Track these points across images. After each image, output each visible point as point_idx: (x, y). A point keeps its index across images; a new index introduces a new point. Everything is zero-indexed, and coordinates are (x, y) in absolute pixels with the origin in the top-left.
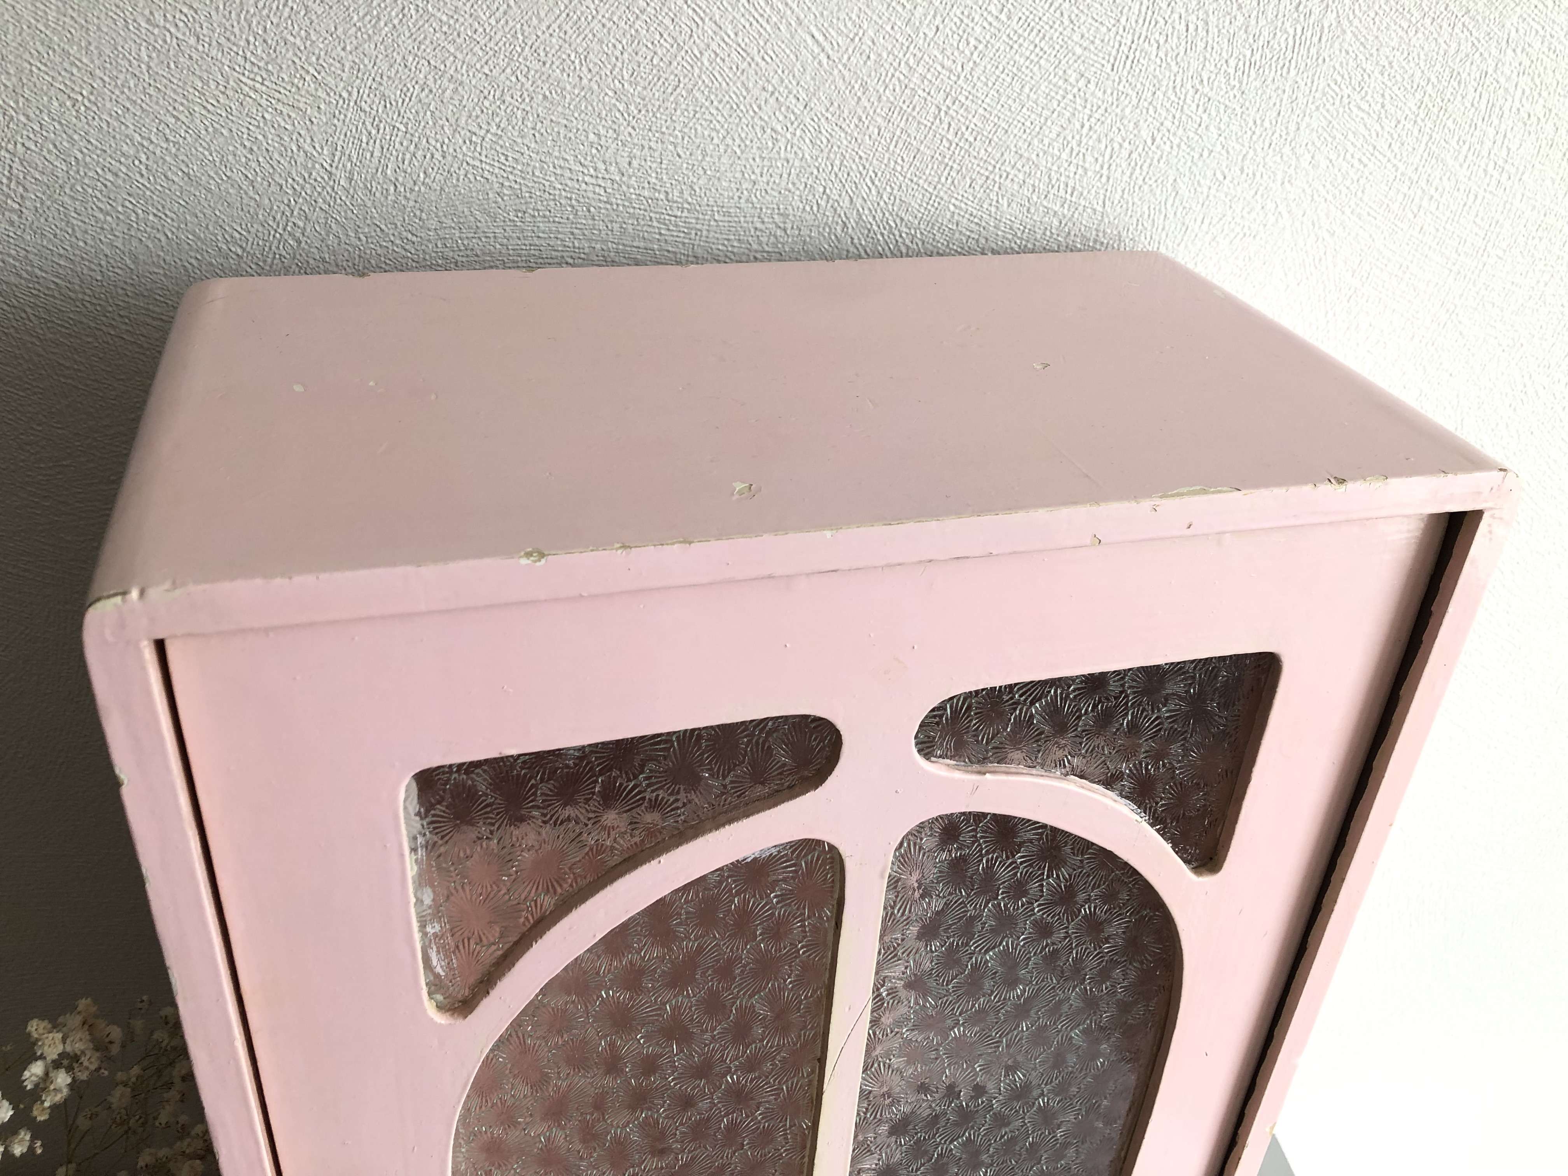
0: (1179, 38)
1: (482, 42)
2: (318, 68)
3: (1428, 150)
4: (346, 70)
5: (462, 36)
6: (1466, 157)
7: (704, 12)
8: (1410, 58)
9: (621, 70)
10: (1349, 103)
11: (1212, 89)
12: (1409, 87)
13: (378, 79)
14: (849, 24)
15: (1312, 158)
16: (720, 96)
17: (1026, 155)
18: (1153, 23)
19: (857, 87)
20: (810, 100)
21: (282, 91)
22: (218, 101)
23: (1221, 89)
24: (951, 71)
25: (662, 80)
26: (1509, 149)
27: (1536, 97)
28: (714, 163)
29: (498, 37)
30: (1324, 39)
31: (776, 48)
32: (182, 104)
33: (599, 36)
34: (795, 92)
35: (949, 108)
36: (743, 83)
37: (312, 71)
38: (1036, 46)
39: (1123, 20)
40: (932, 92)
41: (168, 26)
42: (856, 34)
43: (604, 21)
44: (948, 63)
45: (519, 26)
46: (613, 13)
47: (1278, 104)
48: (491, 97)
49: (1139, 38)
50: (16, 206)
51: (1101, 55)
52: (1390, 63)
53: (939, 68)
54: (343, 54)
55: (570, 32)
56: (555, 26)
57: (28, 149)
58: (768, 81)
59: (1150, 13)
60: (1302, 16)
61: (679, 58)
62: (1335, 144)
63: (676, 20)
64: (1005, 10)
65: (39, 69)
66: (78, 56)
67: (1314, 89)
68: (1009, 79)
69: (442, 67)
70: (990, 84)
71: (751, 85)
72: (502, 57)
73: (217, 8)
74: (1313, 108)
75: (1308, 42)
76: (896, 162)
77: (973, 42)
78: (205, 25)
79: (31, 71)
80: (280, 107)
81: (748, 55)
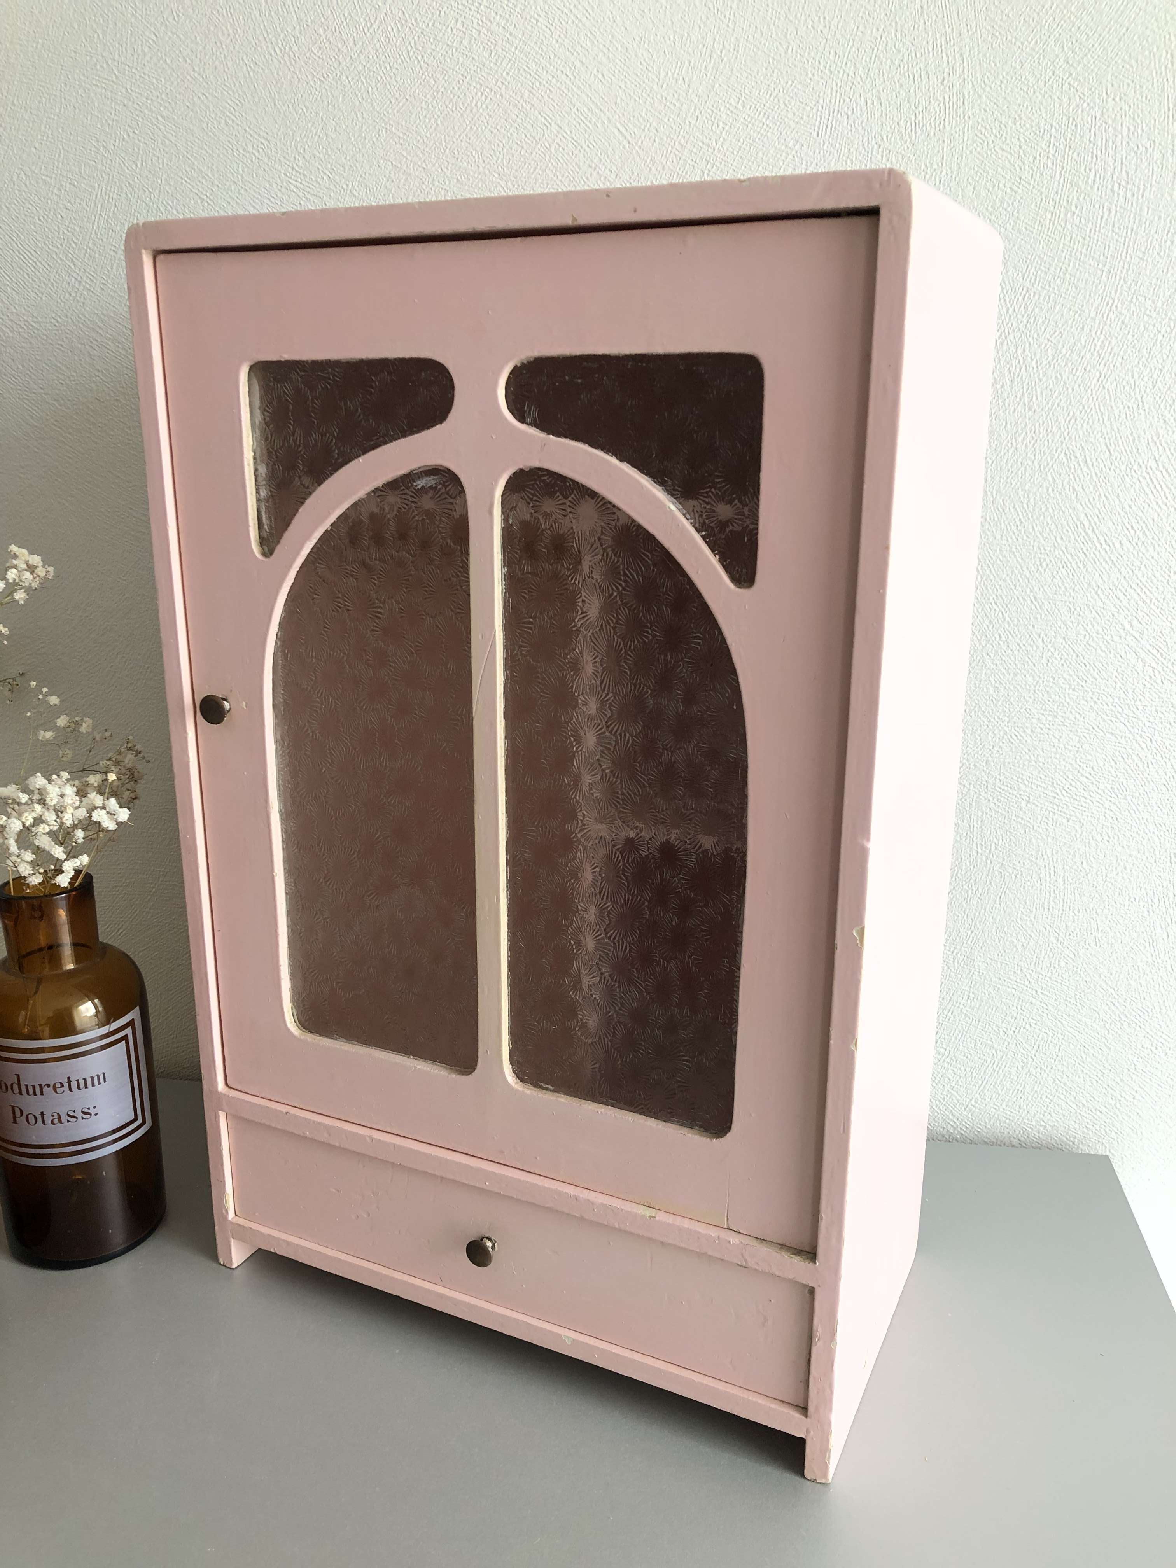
0: (861, 110)
1: (422, 148)
2: (331, 171)
3: (1062, 178)
4: (346, 171)
5: (411, 145)
6: (1094, 181)
7: (551, 119)
8: (1034, 111)
9: (502, 160)
10: (994, 146)
11: (891, 144)
12: (1038, 132)
13: (363, 175)
14: (641, 120)
15: (974, 188)
16: (562, 172)
18: (842, 101)
19: (648, 161)
20: (619, 171)
21: (311, 186)
23: (897, 143)
24: (709, 146)
25: (527, 164)
26: (1128, 173)
27: (1140, 132)
29: (431, 144)
30: (966, 103)
31: (596, 139)
32: (258, 198)
33: (489, 139)
34: (609, 167)
35: (709, 171)
36: (576, 163)
37: (328, 173)
38: (764, 124)
39: (821, 101)
40: (698, 161)
41: (254, 152)
42: (646, 126)
43: (492, 129)
44: (706, 141)
45: (443, 137)
46: (497, 124)
47: (941, 152)
48: (426, 183)
49: (834, 112)
51: (809, 126)
52: (1019, 116)
53: (701, 144)
54: (345, 161)
55: (472, 138)
56: (463, 135)
58: (592, 161)
59: (838, 95)
60: (947, 89)
61: (537, 150)
62: (989, 178)
63: (534, 125)
64: (741, 102)
65: (186, 181)
66: (206, 172)
67: (966, 139)
68: (748, 148)
69: (399, 165)
70: (735, 153)
71: (581, 164)
72: (433, 156)
73: (280, 139)
74: (968, 152)
75: (955, 107)
77: (721, 124)
78: (273, 149)
79: (182, 183)
80: (309, 196)
81: (579, 144)
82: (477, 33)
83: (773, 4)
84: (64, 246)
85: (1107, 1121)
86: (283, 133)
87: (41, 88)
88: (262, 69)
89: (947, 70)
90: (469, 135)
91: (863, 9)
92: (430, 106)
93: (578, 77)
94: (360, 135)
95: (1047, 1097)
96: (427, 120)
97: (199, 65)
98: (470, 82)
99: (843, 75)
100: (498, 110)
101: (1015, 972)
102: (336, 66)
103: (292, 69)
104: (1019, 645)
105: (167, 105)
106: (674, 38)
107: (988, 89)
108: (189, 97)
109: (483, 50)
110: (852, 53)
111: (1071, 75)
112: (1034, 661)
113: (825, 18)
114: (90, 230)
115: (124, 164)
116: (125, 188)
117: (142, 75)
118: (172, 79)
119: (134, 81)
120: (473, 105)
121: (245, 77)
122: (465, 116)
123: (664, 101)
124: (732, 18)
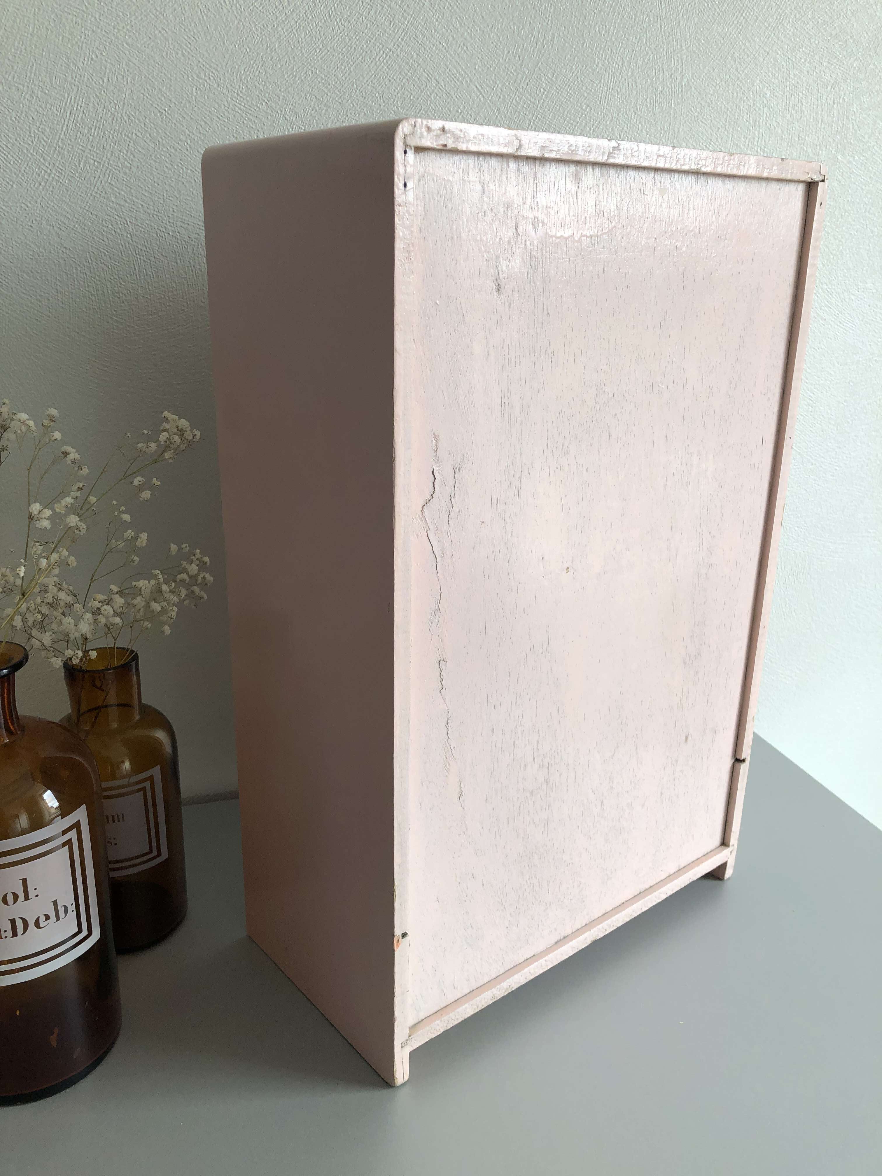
0: (626, 89)
1: (339, 88)
2: (269, 99)
3: (732, 141)
4: (281, 100)
5: (331, 85)
6: (748, 145)
7: (432, 75)
8: (719, 99)
9: (397, 101)
10: (698, 119)
11: (641, 113)
12: (720, 112)
13: (294, 104)
14: (491, 82)
18: (615, 82)
19: (495, 111)
20: (476, 116)
21: (253, 110)
22: (224, 115)
23: (645, 113)
24: (534, 104)
25: (414, 106)
26: (765, 141)
27: (772, 117)
29: (346, 85)
30: (684, 90)
31: (462, 92)
32: (208, 116)
33: (388, 85)
34: (470, 112)
35: (534, 121)
36: (448, 109)
37: (266, 100)
38: (568, 92)
39: (602, 81)
40: (527, 113)
41: (205, 78)
42: (494, 87)
43: (390, 79)
44: (532, 100)
45: (354, 81)
46: (394, 75)
47: (669, 120)
48: (342, 114)
49: (610, 89)
50: (129, 165)
51: (595, 96)
52: (711, 101)
53: (529, 102)
54: (279, 92)
55: (376, 84)
56: (369, 81)
57: (138, 136)
58: (459, 107)
59: (613, 78)
60: (673, 80)
61: (421, 97)
62: (694, 138)
63: (420, 79)
64: (555, 76)
65: (147, 98)
66: (165, 91)
67: (683, 113)
68: (558, 108)
69: (322, 99)
70: (551, 110)
71: (451, 109)
72: (347, 95)
73: (228, 71)
74: (683, 122)
75: (677, 92)
77: (542, 90)
78: (221, 79)
79: (144, 98)
80: (251, 117)
81: (450, 95)
82: (381, 7)
83: (575, 13)
84: (35, 143)
86: (230, 66)
88: (214, 14)
89: (674, 69)
90: (374, 81)
91: (628, 23)
92: (345, 57)
93: (450, 48)
94: (292, 74)
96: (343, 67)
97: (160, 6)
98: (375, 42)
99: (616, 65)
100: (395, 65)
102: (274, 20)
103: (238, 17)
105: (131, 34)
106: (514, 27)
107: (695, 83)
108: (151, 30)
109: (385, 20)
110: (621, 51)
111: (738, 78)
113: (606, 26)
114: (60, 132)
115: (92, 80)
116: (92, 98)
117: (110, 8)
118: (137, 14)
119: (102, 12)
120: (377, 60)
121: (199, 19)
122: (371, 67)
123: (506, 71)
124: (550, 18)
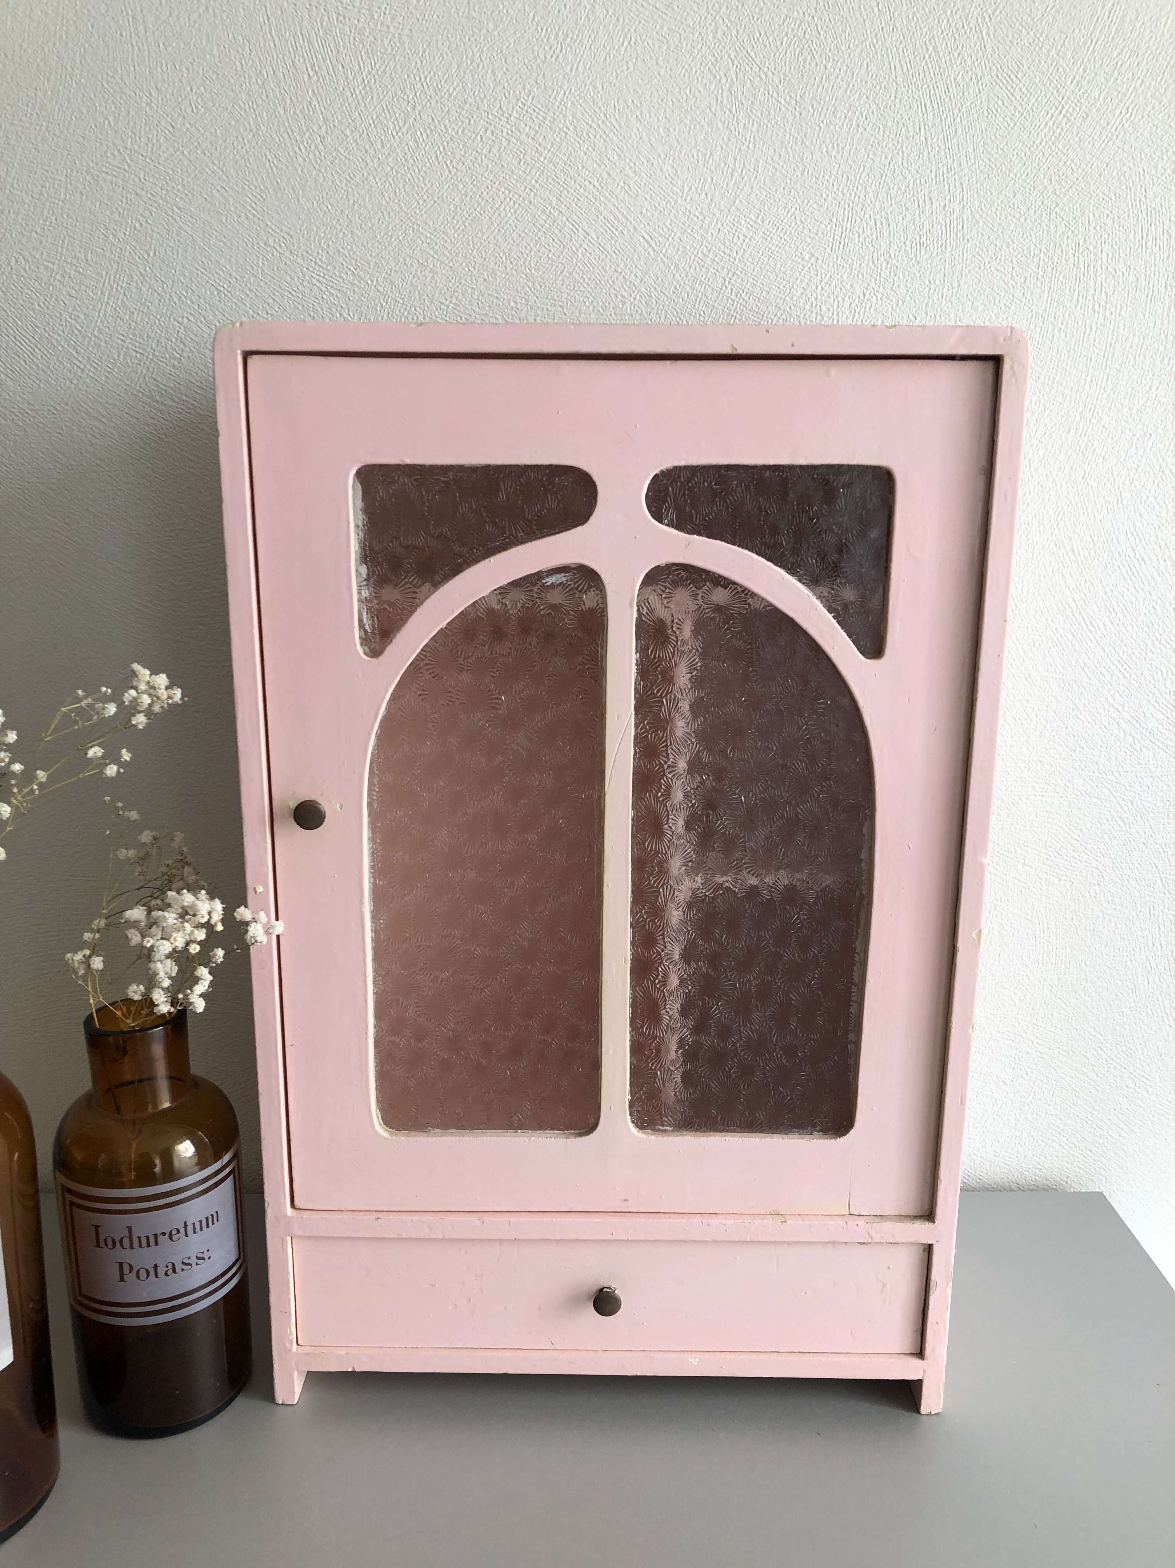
0: (871, 230)
1: (449, 248)
2: (356, 267)
3: (1050, 297)
4: (371, 267)
5: (439, 244)
7: (578, 225)
8: (1025, 237)
9: (530, 262)
10: (990, 267)
11: (898, 261)
12: (1028, 255)
13: (389, 272)
14: (665, 229)
15: (973, 304)
16: (589, 276)
17: (783, 307)
18: (853, 221)
19: (672, 268)
20: (644, 277)
21: (334, 281)
22: (298, 289)
23: (904, 261)
24: (730, 256)
25: (554, 267)
26: (1106, 294)
27: (1117, 258)
28: (586, 318)
29: (458, 245)
30: (965, 227)
31: (622, 245)
32: (278, 291)
33: (517, 242)
34: (634, 272)
35: (730, 279)
36: (603, 268)
37: (352, 268)
38: (781, 238)
39: (834, 220)
40: (719, 270)
41: (275, 245)
42: (670, 235)
43: (520, 232)
44: (727, 251)
45: (470, 238)
46: (525, 227)
47: (943, 270)
48: (453, 281)
49: (846, 231)
50: (178, 356)
51: (823, 242)
52: (1012, 241)
53: (722, 254)
54: (370, 258)
55: (500, 240)
56: (491, 237)
57: (189, 320)
58: (618, 265)
59: (850, 215)
60: (948, 214)
61: (564, 253)
62: (986, 294)
63: (562, 230)
64: (760, 217)
65: (202, 272)
66: (224, 264)
67: (965, 259)
68: (766, 259)
69: (426, 264)
70: (755, 263)
71: (608, 269)
72: (460, 256)
73: (303, 235)
74: (967, 272)
75: (955, 230)
76: (700, 315)
77: (741, 237)
78: (296, 244)
79: (198, 274)
80: (332, 291)
81: (605, 249)
82: (507, 142)
83: (790, 129)
84: (66, 333)
85: (1096, 1159)
86: (306, 228)
87: (44, 172)
88: (286, 165)
89: (948, 197)
90: (497, 237)
91: (873, 139)
92: (459, 208)
93: (605, 188)
94: (386, 234)
95: (1042, 1141)
96: (455, 222)
97: (218, 158)
98: (499, 187)
99: (855, 197)
100: (527, 215)
101: (1013, 1025)
102: (363, 167)
103: (317, 167)
104: (1015, 719)
105: (183, 196)
106: (698, 155)
107: (984, 216)
108: (207, 189)
109: (513, 158)
110: (863, 177)
111: (1058, 205)
112: (1028, 734)
113: (838, 145)
114: (96, 318)
115: (136, 254)
116: (135, 277)
117: (157, 165)
118: (189, 171)
119: (148, 170)
120: (502, 210)
121: (268, 173)
122: (494, 219)
123: (688, 214)
124: (752, 140)
